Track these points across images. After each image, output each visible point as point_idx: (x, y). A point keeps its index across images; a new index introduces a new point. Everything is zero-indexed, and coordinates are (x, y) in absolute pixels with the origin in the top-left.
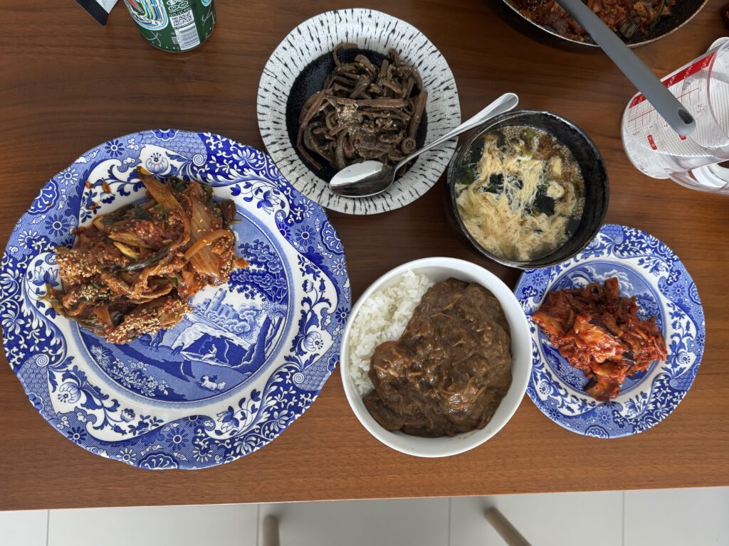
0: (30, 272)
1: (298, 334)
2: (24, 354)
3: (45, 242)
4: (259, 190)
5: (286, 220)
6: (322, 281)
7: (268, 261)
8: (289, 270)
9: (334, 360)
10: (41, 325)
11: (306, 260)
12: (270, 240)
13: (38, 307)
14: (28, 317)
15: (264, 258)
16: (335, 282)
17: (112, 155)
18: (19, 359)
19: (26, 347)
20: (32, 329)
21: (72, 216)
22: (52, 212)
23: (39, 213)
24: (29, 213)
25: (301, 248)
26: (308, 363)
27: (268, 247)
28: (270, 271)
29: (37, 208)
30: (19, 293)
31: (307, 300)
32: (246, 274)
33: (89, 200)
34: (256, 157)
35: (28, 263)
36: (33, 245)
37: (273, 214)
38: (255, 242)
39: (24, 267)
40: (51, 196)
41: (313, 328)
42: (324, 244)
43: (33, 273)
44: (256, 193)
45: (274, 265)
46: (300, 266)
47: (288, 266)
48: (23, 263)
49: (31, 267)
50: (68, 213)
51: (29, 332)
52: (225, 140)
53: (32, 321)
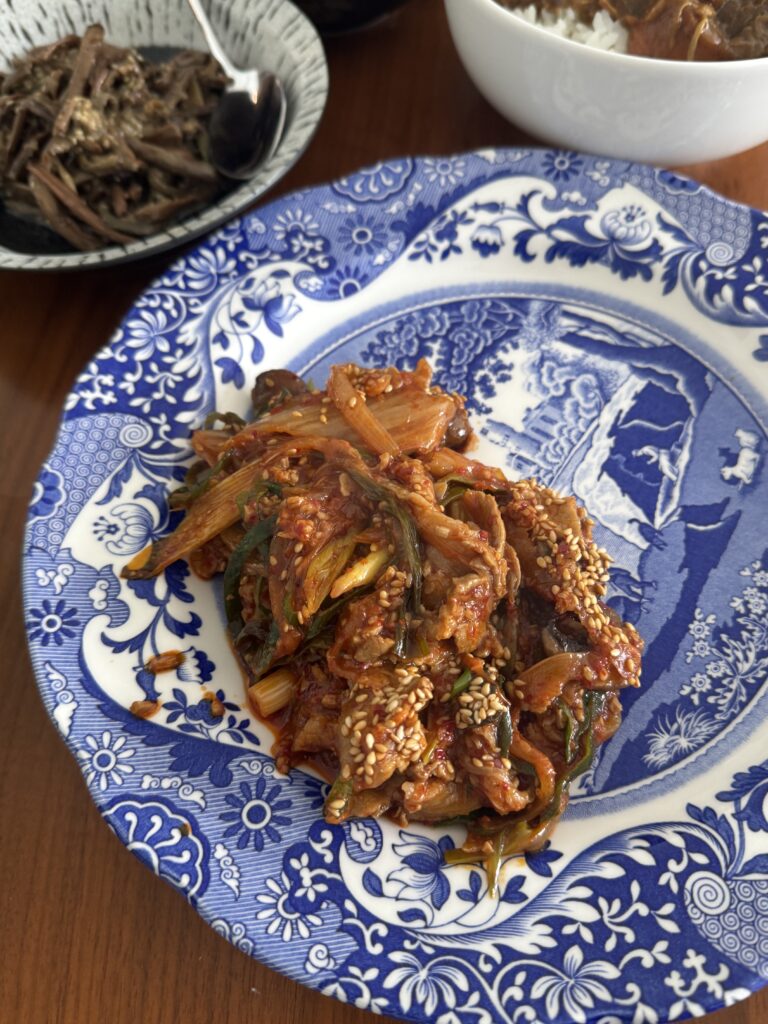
0: (401, 915)
1: (606, 263)
2: (691, 953)
3: (305, 859)
4: (237, 319)
5: (318, 271)
6: (476, 207)
7: (417, 336)
8: (443, 292)
9: (672, 181)
10: (584, 892)
11: (421, 237)
12: (365, 328)
13: (524, 897)
14: (556, 934)
15: (410, 343)
16: (479, 182)
17: (70, 635)
18: (711, 968)
19: (662, 945)
20: (601, 922)
21: (232, 766)
22: (210, 825)
23: (205, 865)
24: (200, 893)
25: (392, 246)
26: (679, 235)
27: (382, 336)
28: (444, 332)
29: (188, 868)
30: (473, 957)
31: (522, 239)
32: (446, 378)
33: (192, 712)
34: (152, 311)
35: (369, 918)
36: (311, 897)
37: (301, 299)
38: (366, 359)
39: (383, 931)
40: (157, 820)
41: (593, 227)
42: (387, 199)
43: (404, 907)
44: (244, 324)
45: (428, 324)
46: (436, 256)
47: (432, 294)
48: (367, 935)
49: (386, 910)
50: (221, 779)
51: (609, 933)
52: (93, 367)
53: (572, 921)
